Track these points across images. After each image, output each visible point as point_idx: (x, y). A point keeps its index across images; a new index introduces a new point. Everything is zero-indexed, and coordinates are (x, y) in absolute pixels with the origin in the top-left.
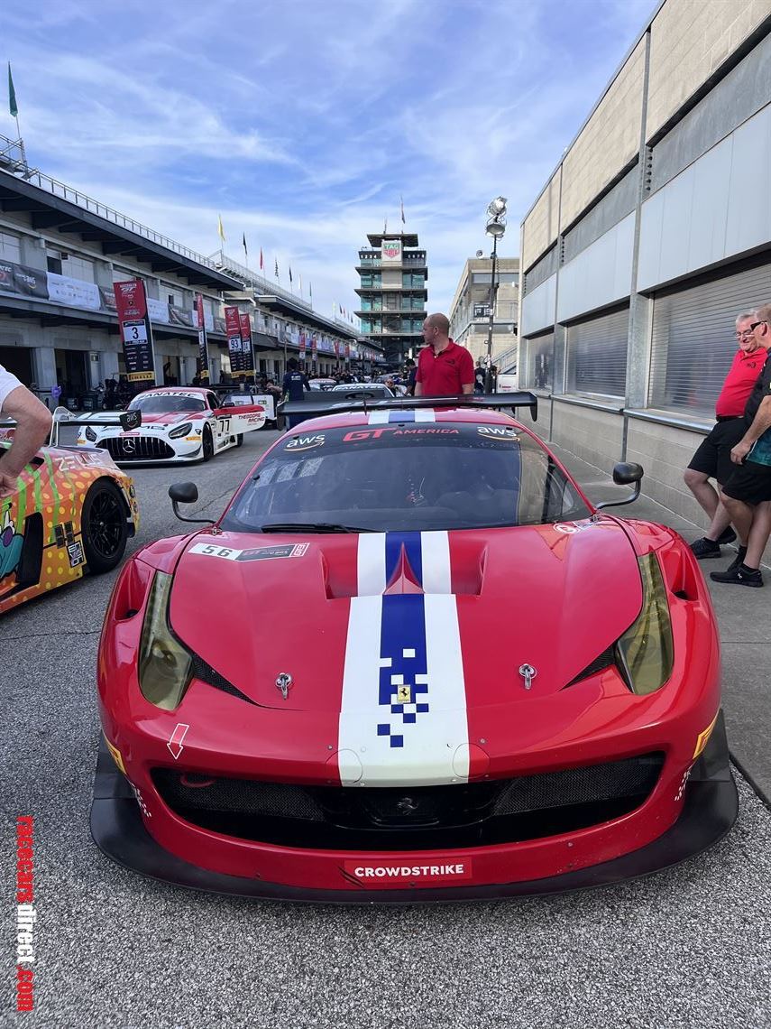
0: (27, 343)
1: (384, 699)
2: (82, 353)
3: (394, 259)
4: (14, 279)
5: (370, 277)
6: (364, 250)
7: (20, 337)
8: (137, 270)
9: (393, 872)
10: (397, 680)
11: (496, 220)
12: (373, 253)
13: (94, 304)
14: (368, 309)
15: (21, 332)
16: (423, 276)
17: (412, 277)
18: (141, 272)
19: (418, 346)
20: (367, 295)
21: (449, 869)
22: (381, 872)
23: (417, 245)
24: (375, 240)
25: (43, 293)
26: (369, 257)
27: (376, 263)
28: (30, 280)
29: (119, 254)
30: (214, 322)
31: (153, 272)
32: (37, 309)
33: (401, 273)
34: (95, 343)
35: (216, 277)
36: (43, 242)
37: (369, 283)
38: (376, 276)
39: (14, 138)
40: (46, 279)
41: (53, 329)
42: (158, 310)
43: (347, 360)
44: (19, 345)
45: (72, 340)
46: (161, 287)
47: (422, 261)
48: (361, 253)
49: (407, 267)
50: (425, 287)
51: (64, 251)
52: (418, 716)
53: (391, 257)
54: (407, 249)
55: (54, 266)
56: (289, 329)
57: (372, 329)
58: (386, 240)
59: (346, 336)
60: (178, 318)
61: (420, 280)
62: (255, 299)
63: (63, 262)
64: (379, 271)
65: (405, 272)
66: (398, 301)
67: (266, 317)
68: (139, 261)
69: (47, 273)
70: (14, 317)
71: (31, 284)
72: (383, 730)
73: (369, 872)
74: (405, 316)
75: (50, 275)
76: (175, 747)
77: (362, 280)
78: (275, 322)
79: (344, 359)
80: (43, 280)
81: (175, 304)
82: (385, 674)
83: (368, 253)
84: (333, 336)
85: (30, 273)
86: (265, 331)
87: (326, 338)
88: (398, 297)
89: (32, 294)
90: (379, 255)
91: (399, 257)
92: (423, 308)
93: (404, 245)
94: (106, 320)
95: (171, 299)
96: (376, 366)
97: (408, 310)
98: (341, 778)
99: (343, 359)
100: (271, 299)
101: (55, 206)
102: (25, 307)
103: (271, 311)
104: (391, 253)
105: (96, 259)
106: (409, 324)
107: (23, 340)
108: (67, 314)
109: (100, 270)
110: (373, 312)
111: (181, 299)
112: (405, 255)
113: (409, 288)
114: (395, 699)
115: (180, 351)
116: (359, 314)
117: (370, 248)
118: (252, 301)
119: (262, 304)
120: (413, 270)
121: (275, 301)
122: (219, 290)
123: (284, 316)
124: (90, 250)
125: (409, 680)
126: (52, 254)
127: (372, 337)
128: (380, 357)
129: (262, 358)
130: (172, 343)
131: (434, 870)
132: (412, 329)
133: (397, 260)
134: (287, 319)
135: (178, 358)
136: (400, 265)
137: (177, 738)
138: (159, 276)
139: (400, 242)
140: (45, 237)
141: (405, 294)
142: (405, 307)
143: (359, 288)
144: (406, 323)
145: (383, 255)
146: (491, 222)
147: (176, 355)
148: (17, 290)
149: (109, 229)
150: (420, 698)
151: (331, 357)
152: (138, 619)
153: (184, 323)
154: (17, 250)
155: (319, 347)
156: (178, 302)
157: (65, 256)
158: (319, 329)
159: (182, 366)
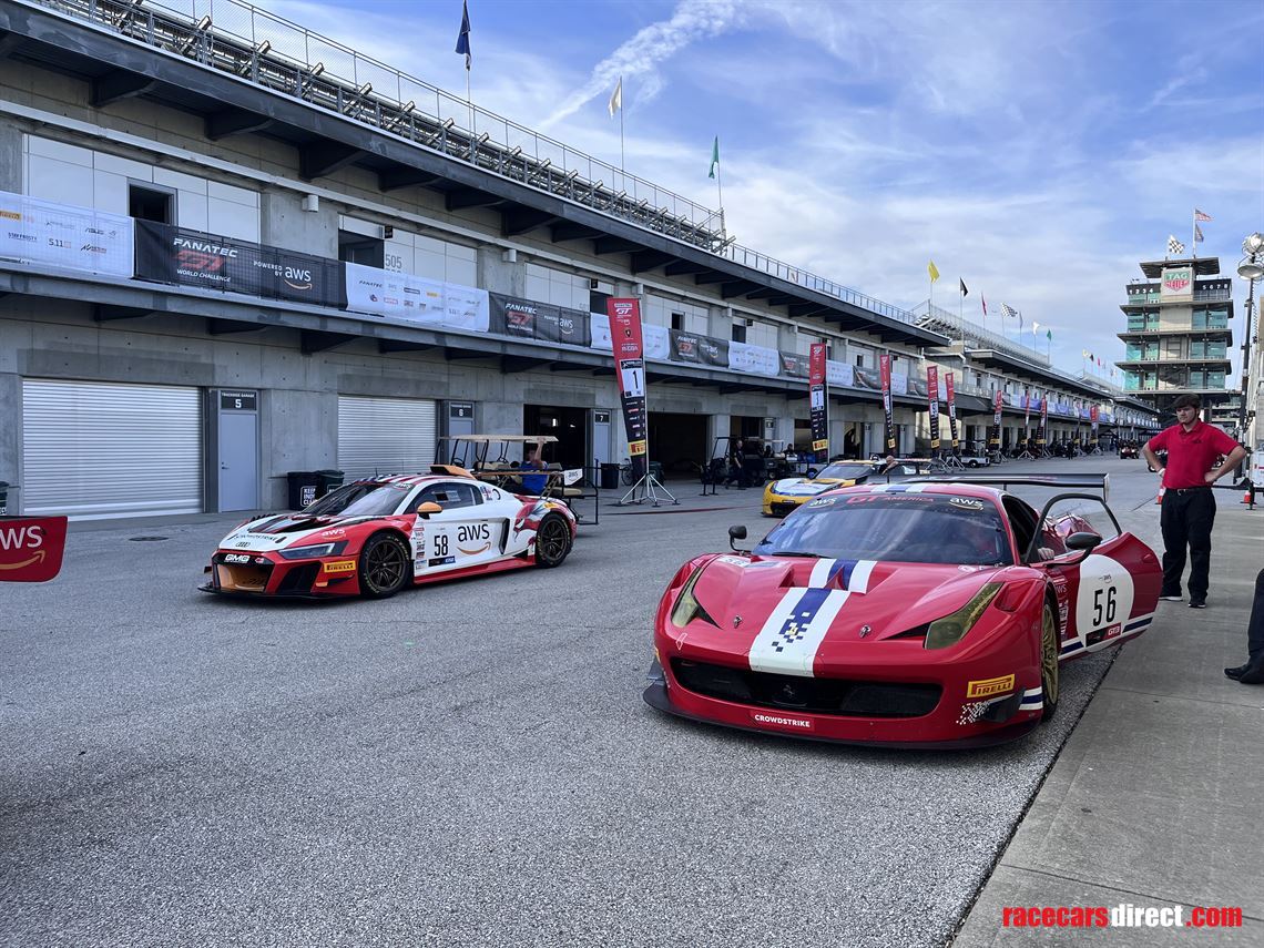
0: (705, 410)
1: (782, 632)
2: (758, 419)
3: (1179, 292)
4: (698, 349)
5: (1142, 317)
6: (1136, 283)
7: (699, 405)
8: (823, 331)
9: (774, 720)
10: (793, 625)
11: (1253, 260)
12: (1148, 286)
13: (772, 370)
14: (1137, 358)
15: (700, 400)
16: (1226, 313)
17: (1208, 314)
18: (828, 332)
19: (1214, 407)
20: (1137, 340)
21: (802, 723)
22: (768, 719)
23: (1218, 272)
24: (1153, 270)
25: (723, 362)
26: (1141, 292)
27: (1152, 299)
28: (713, 350)
29: (805, 316)
30: (908, 383)
31: (841, 331)
32: (716, 377)
33: (1191, 310)
34: (772, 409)
35: (914, 332)
36: (730, 310)
37: (1141, 325)
38: (1151, 316)
39: (715, 209)
40: (728, 347)
41: (731, 396)
42: (840, 373)
43: (1095, 426)
44: (698, 412)
45: (747, 406)
46: (849, 347)
47: (1225, 293)
48: (1129, 287)
49: (1201, 301)
50: (1229, 328)
51: (751, 318)
52: (796, 641)
53: (1177, 289)
54: (1201, 278)
55: (739, 334)
56: (1010, 388)
57: (1142, 385)
58: (1169, 267)
59: (1097, 396)
60: (864, 380)
61: (1220, 318)
62: (965, 354)
63: (748, 329)
64: (1156, 309)
65: (1196, 308)
66: (1184, 347)
67: (979, 375)
68: (826, 321)
69: (731, 342)
70: (695, 385)
71: (713, 354)
72: (775, 644)
73: (762, 718)
74: (1196, 367)
75: (731, 343)
76: (679, 643)
77: (1131, 321)
78: (991, 380)
79: (1090, 424)
80: (724, 348)
81: (864, 366)
82: (789, 622)
83: (1141, 287)
84: (1075, 396)
85: (713, 342)
86: (974, 392)
87: (1065, 399)
88: (1184, 341)
89: (713, 363)
90: (1157, 288)
91: (1189, 289)
92: (1224, 356)
93: (1197, 272)
94: (784, 386)
95: (860, 359)
96: (1144, 434)
97: (1201, 359)
98: (750, 663)
99: (1088, 424)
100: (987, 353)
101: (743, 277)
102: (706, 376)
103: (986, 367)
104: (1176, 285)
105: (781, 323)
106: (1201, 378)
107: (701, 407)
108: (744, 381)
109: (785, 334)
110: (1145, 362)
111: (872, 359)
112: (1198, 286)
113: (1203, 329)
114: (787, 633)
115: (866, 416)
116: (1123, 366)
117: (1143, 279)
118: (962, 356)
119: (974, 359)
120: (1210, 305)
121: (990, 355)
122: (919, 347)
123: (1003, 372)
124: (775, 314)
125: (799, 626)
126: (738, 321)
127: (1140, 396)
128: (1153, 422)
129: (970, 424)
130: (857, 408)
131: (794, 723)
132: (1205, 385)
133: (1186, 293)
134: (1007, 377)
135: (863, 424)
136: (1190, 299)
137: (681, 639)
138: (846, 336)
139: (1191, 269)
140: (732, 306)
141: (1196, 337)
142: (1197, 353)
143: (1125, 331)
144: (1197, 377)
145: (1163, 288)
146: (1247, 262)
147: (861, 420)
148: (700, 360)
149: (797, 293)
150: (800, 634)
151: (1070, 421)
152: (680, 589)
153: (870, 385)
154: (706, 320)
155: (1051, 409)
156: (868, 363)
157: (750, 323)
158: (1054, 387)
159: (867, 433)
